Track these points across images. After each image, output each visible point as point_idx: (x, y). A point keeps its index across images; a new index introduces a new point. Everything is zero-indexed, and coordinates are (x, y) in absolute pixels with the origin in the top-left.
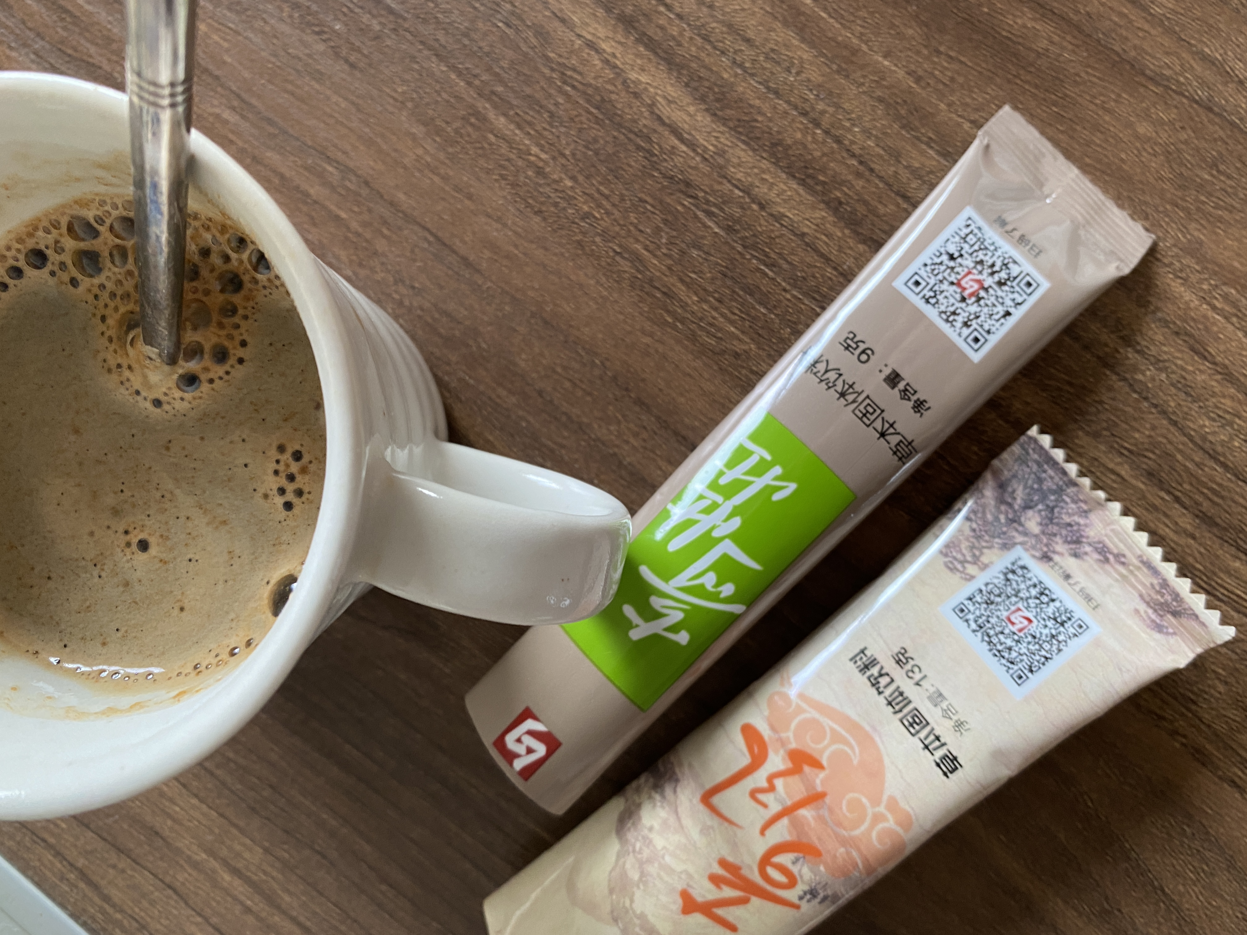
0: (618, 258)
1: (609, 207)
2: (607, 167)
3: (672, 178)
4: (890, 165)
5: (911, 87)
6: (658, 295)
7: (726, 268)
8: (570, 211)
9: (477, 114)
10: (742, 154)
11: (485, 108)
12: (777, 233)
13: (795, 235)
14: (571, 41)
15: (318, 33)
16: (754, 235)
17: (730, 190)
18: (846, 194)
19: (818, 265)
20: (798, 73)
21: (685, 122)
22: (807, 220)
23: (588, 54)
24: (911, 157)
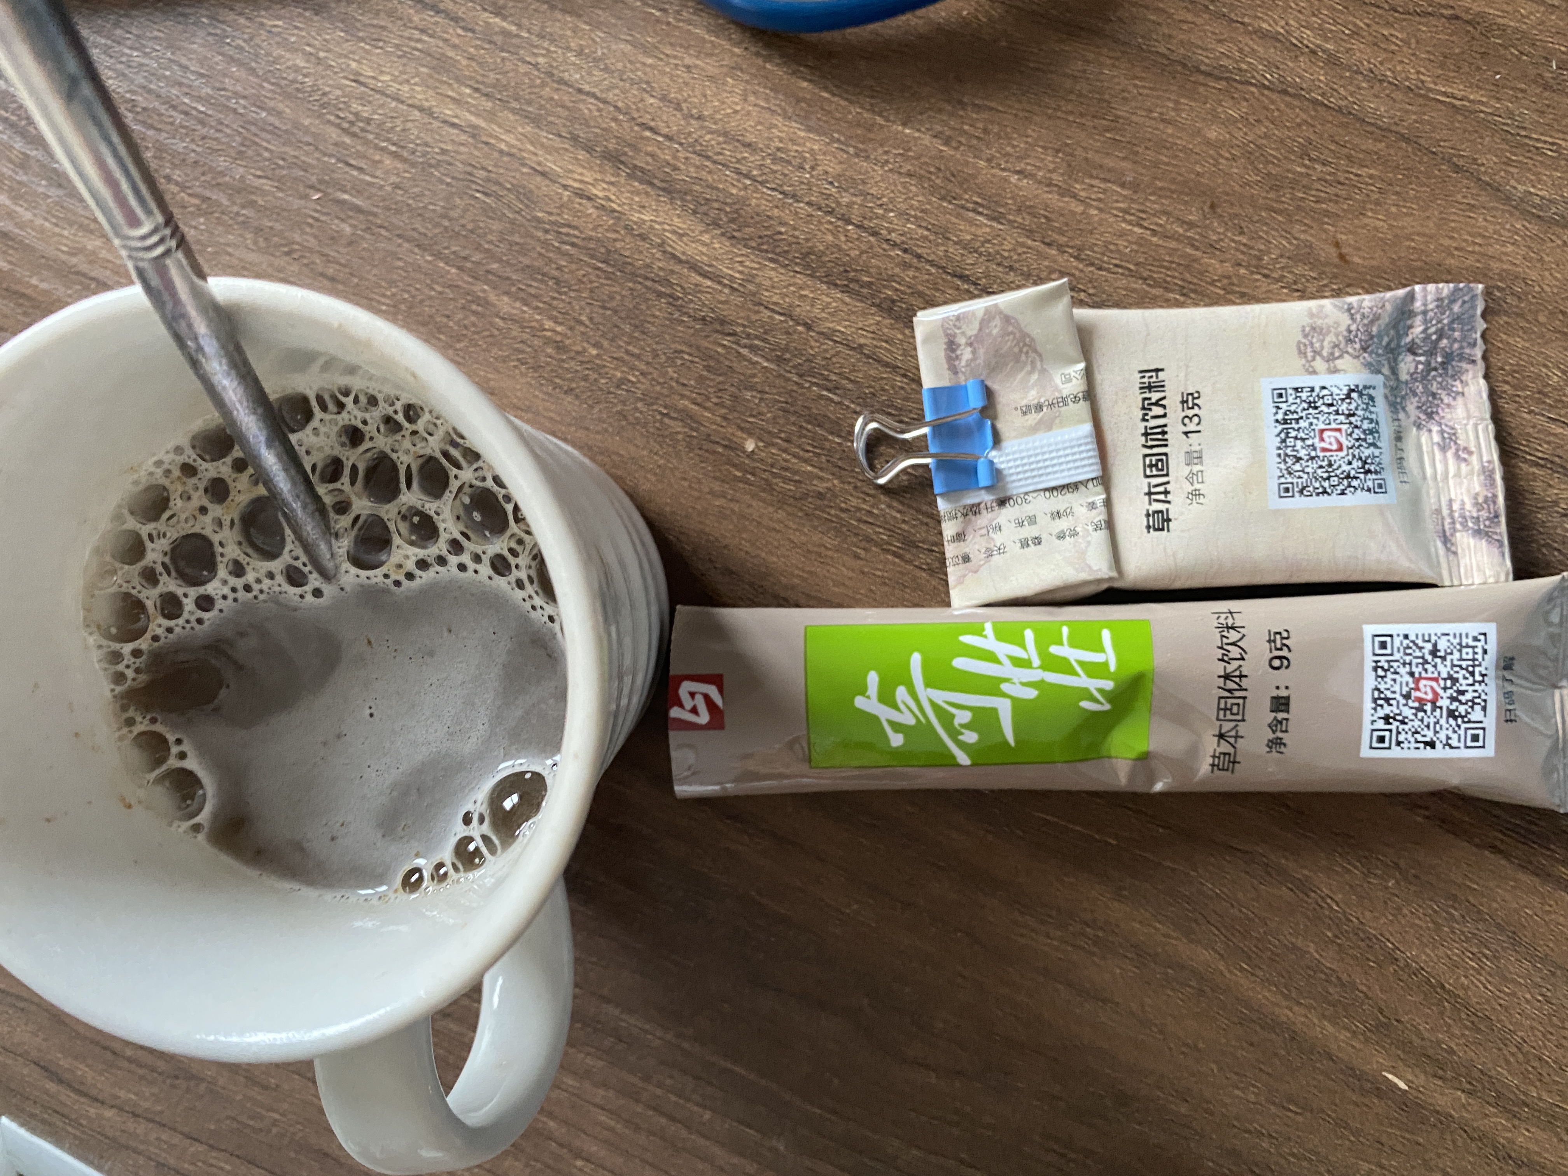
0: (666, 420)
1: (643, 367)
2: (630, 324)
3: (703, 319)
4: (938, 245)
5: (941, 151)
6: (720, 450)
7: (787, 403)
8: (603, 381)
9: (477, 300)
10: (773, 273)
11: (484, 291)
12: (832, 352)
13: (853, 349)
14: (557, 194)
15: (288, 254)
16: (808, 360)
17: (769, 317)
18: (897, 290)
19: (884, 376)
20: (813, 168)
21: (703, 254)
22: (861, 329)
23: (580, 204)
24: (961, 231)
